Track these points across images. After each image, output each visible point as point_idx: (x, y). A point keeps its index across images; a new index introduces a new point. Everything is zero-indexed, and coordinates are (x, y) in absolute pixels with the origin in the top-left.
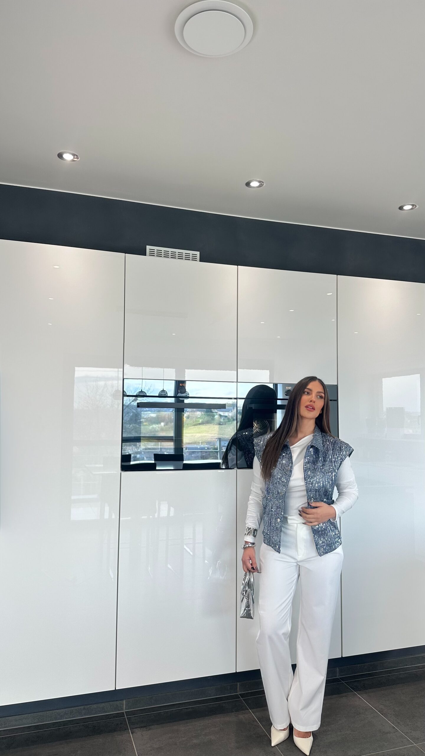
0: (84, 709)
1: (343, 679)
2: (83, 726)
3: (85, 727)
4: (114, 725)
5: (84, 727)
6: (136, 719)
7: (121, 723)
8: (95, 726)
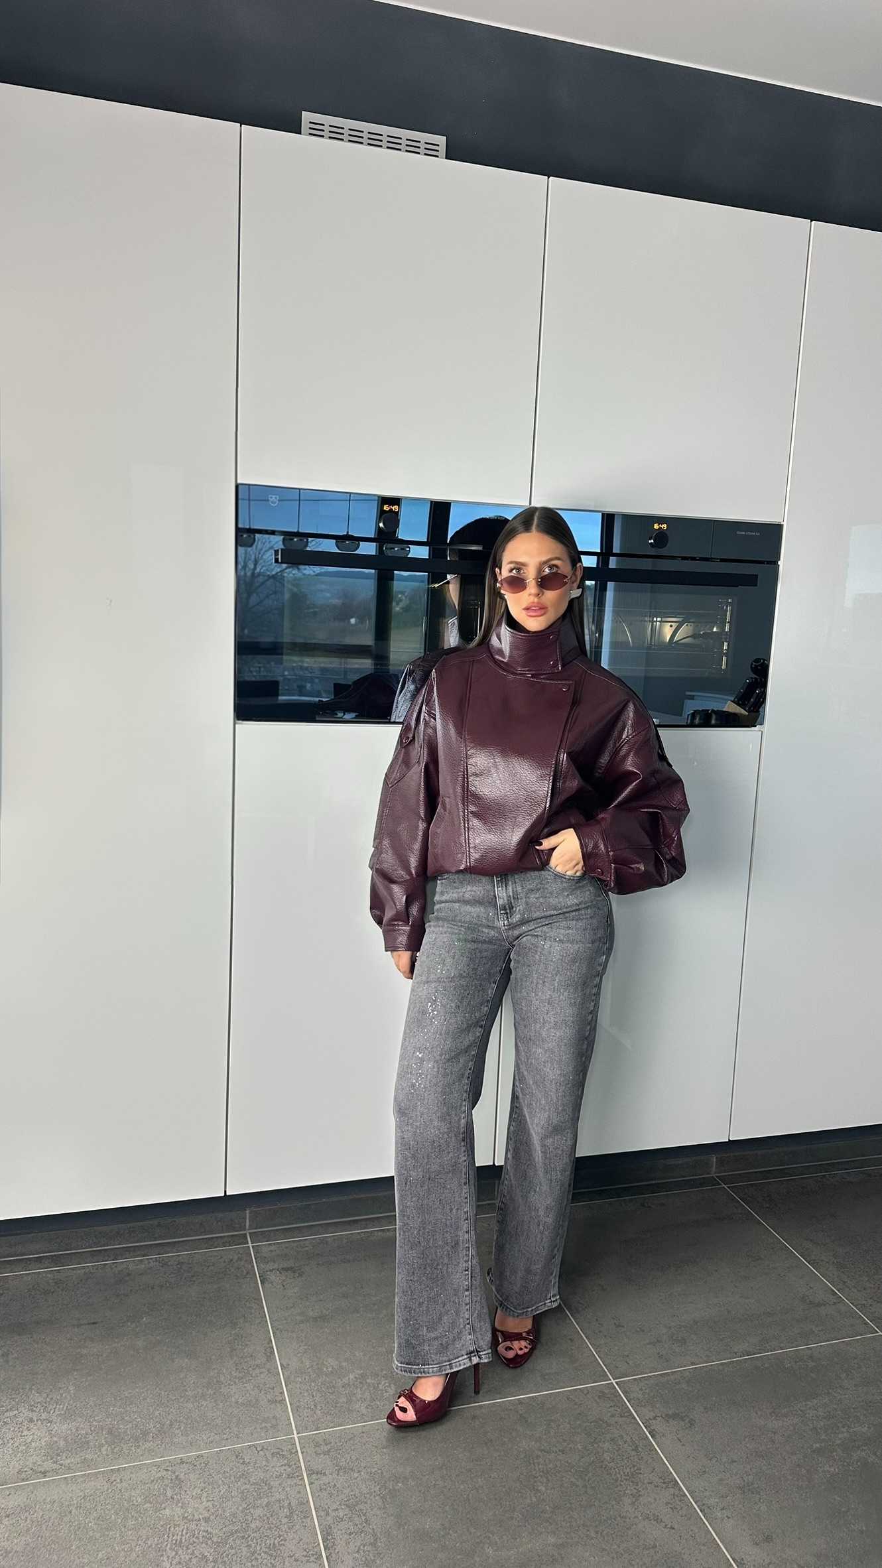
0: (159, 1225)
1: (724, 1180)
2: (156, 1261)
3: (161, 1264)
4: (225, 1262)
5: (157, 1264)
6: (271, 1251)
7: (240, 1259)
8: (182, 1263)
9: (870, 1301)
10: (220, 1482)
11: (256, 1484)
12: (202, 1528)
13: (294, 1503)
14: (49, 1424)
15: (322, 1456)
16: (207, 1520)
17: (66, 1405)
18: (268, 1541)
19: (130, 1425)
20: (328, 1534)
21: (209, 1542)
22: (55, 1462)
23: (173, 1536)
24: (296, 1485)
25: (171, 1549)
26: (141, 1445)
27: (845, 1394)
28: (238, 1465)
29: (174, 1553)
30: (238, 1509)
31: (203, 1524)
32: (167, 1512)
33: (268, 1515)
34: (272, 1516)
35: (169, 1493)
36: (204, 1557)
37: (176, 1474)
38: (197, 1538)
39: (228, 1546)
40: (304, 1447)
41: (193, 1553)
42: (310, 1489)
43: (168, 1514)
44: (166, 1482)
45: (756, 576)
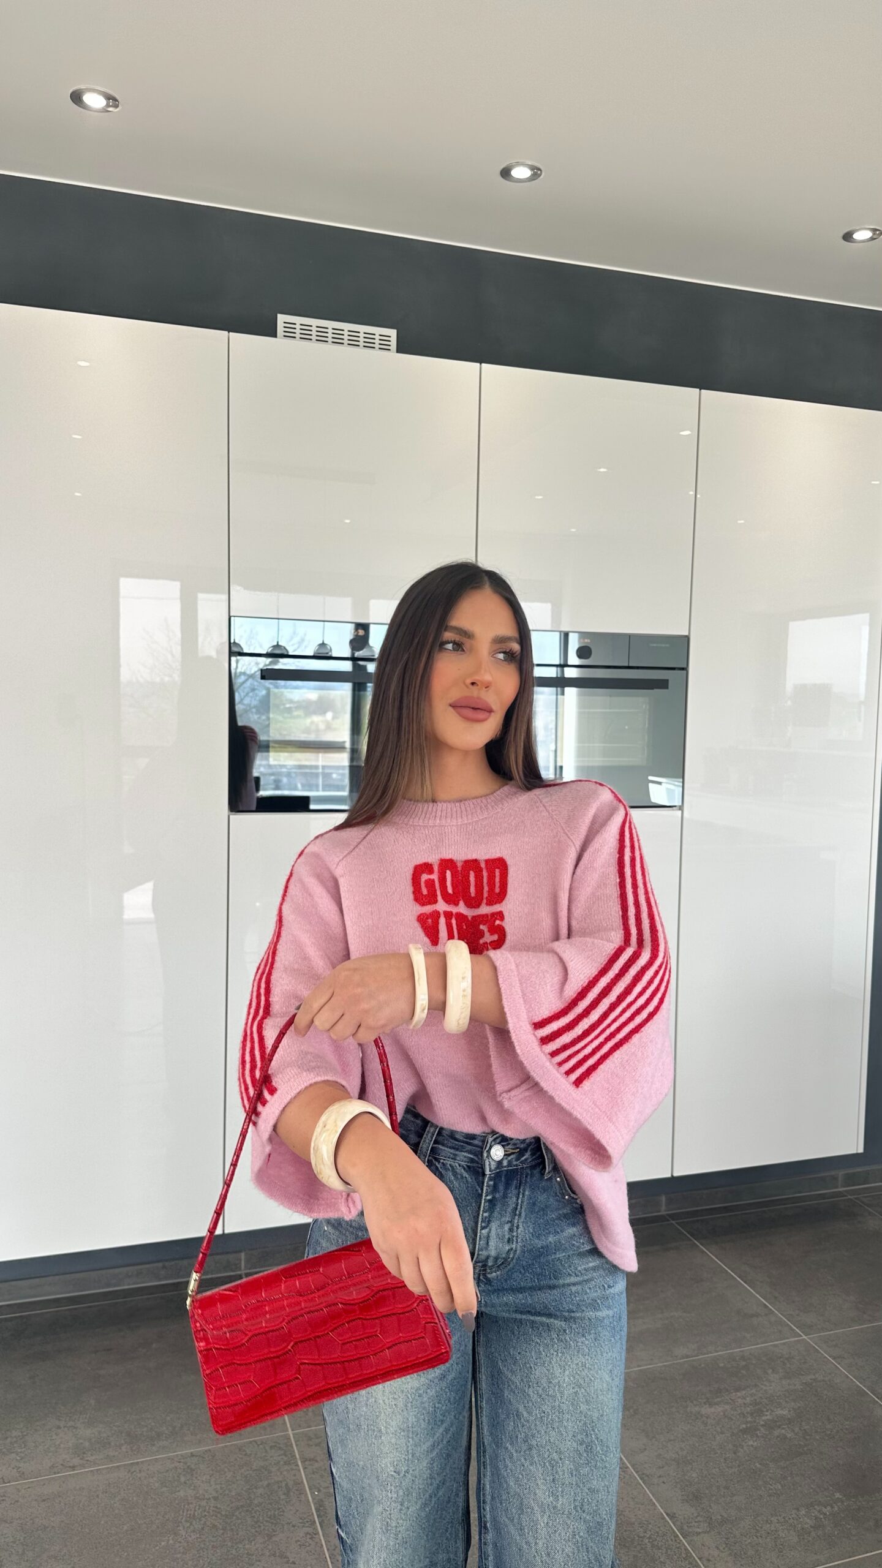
1: (672, 1216)
9: (797, 1312)
10: (226, 1470)
11: (256, 1470)
12: (212, 1505)
13: (291, 1483)
14: (74, 1430)
15: (314, 1447)
16: (216, 1499)
17: (88, 1415)
18: (269, 1513)
19: (145, 1429)
20: (321, 1506)
21: (219, 1515)
22: (81, 1459)
23: (188, 1511)
24: (292, 1469)
25: (186, 1521)
26: (156, 1443)
27: (771, 1386)
28: (240, 1456)
29: (188, 1524)
30: (242, 1489)
31: (213, 1501)
32: (182, 1493)
33: (269, 1493)
34: (271, 1494)
35: (183, 1479)
36: (214, 1526)
37: (189, 1464)
38: (208, 1512)
39: (234, 1518)
40: (298, 1441)
41: (205, 1523)
42: (304, 1472)
43: (182, 1495)
44: (179, 1471)
45: (667, 680)
